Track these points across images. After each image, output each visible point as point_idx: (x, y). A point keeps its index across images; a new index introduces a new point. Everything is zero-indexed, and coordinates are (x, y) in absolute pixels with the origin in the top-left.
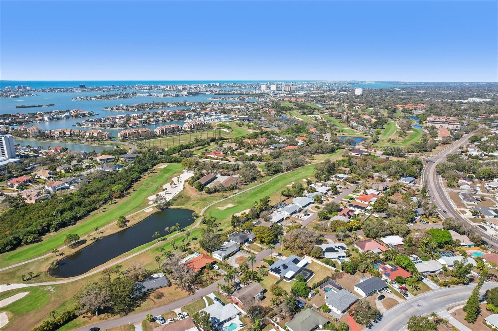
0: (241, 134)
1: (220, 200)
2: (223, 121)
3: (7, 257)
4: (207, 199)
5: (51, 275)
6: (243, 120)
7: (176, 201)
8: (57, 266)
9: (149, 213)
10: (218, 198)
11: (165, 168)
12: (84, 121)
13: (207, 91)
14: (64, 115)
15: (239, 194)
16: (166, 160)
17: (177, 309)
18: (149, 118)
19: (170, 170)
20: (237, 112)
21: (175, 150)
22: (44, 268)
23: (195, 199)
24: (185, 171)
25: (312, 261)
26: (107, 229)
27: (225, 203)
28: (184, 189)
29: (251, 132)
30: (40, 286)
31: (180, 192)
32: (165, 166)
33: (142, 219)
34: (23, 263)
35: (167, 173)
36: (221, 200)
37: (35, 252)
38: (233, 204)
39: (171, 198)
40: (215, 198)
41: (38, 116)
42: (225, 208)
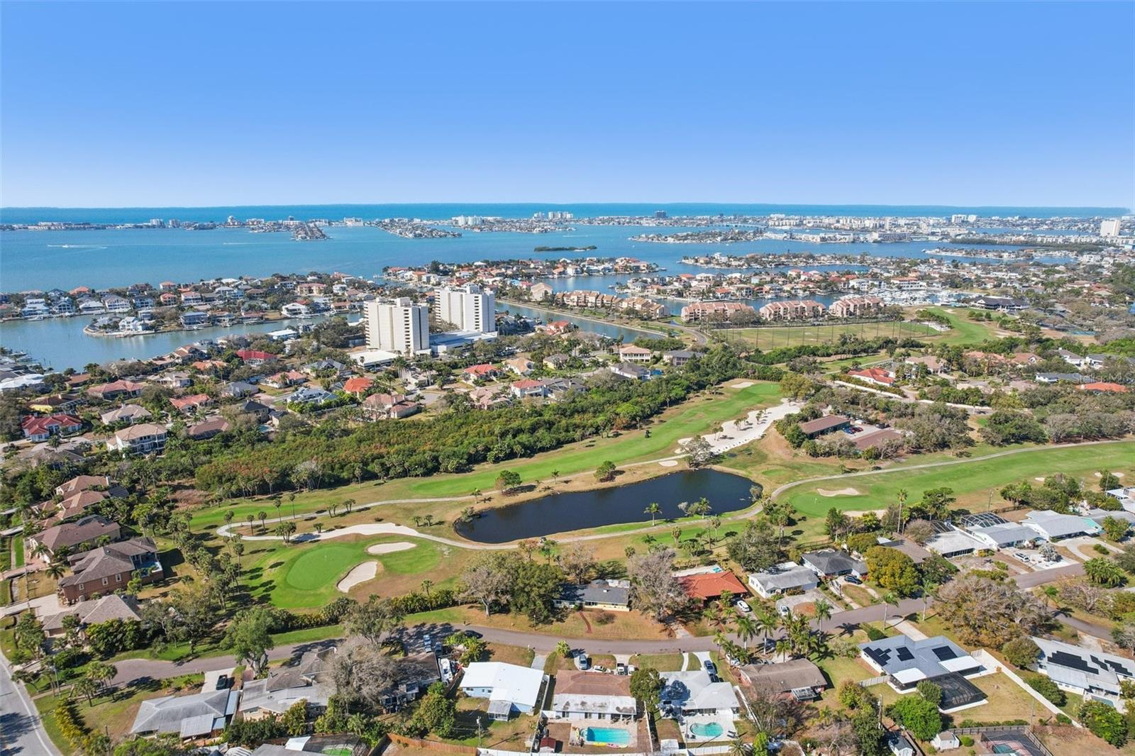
0: (973, 338)
1: (833, 475)
2: (939, 304)
3: (414, 486)
4: (804, 469)
5: (456, 530)
6: (996, 306)
7: (733, 459)
8: (471, 519)
9: (667, 468)
10: (831, 471)
11: (743, 390)
12: (631, 281)
13: (933, 234)
14: (602, 267)
15: (888, 473)
16: (754, 373)
17: (623, 656)
18: (760, 285)
19: (755, 395)
20: (989, 286)
21: (784, 355)
22: (453, 515)
23: (778, 462)
24: (785, 400)
25: (999, 669)
26: (576, 479)
27: (843, 484)
28: (763, 437)
29: (1003, 335)
30: (434, 541)
31: (751, 443)
32: (746, 384)
33: (647, 477)
34: (429, 500)
35: (743, 399)
36: (835, 477)
37: (452, 488)
38: (860, 491)
39: (726, 450)
40: (825, 468)
41: (559, 265)
42: (833, 494)
